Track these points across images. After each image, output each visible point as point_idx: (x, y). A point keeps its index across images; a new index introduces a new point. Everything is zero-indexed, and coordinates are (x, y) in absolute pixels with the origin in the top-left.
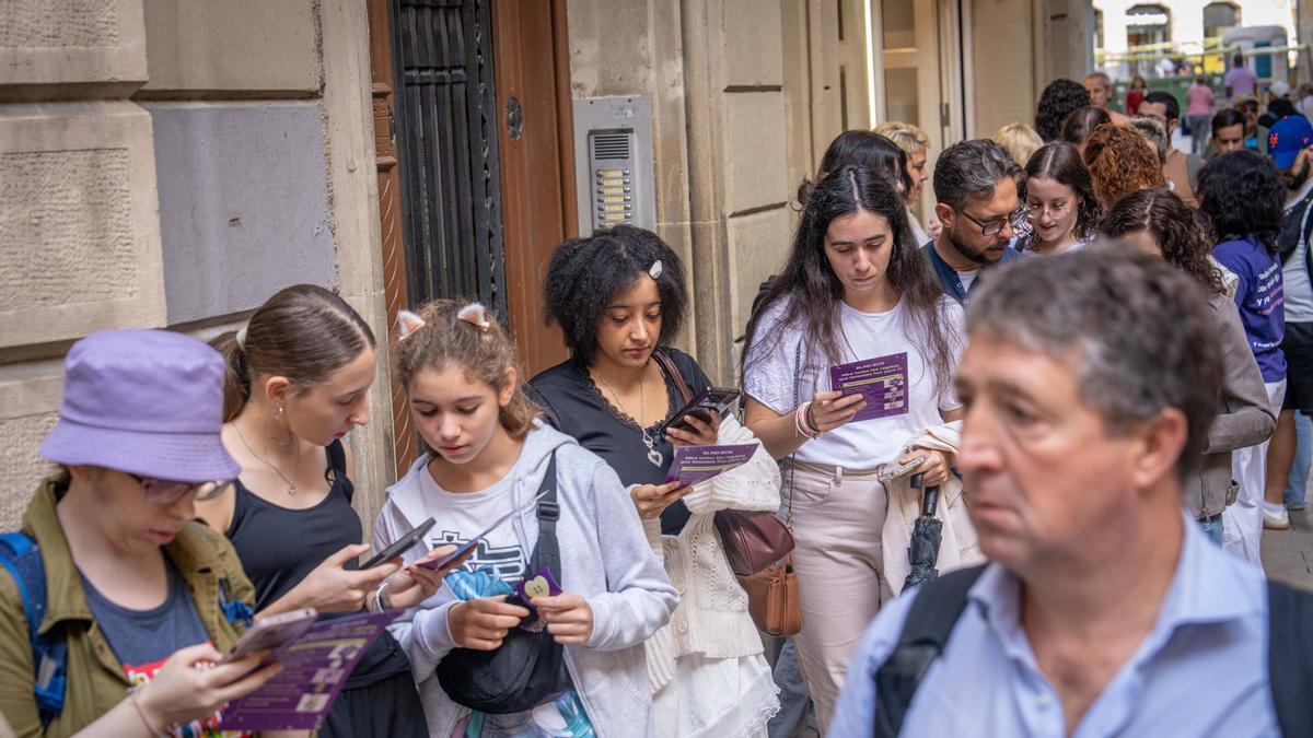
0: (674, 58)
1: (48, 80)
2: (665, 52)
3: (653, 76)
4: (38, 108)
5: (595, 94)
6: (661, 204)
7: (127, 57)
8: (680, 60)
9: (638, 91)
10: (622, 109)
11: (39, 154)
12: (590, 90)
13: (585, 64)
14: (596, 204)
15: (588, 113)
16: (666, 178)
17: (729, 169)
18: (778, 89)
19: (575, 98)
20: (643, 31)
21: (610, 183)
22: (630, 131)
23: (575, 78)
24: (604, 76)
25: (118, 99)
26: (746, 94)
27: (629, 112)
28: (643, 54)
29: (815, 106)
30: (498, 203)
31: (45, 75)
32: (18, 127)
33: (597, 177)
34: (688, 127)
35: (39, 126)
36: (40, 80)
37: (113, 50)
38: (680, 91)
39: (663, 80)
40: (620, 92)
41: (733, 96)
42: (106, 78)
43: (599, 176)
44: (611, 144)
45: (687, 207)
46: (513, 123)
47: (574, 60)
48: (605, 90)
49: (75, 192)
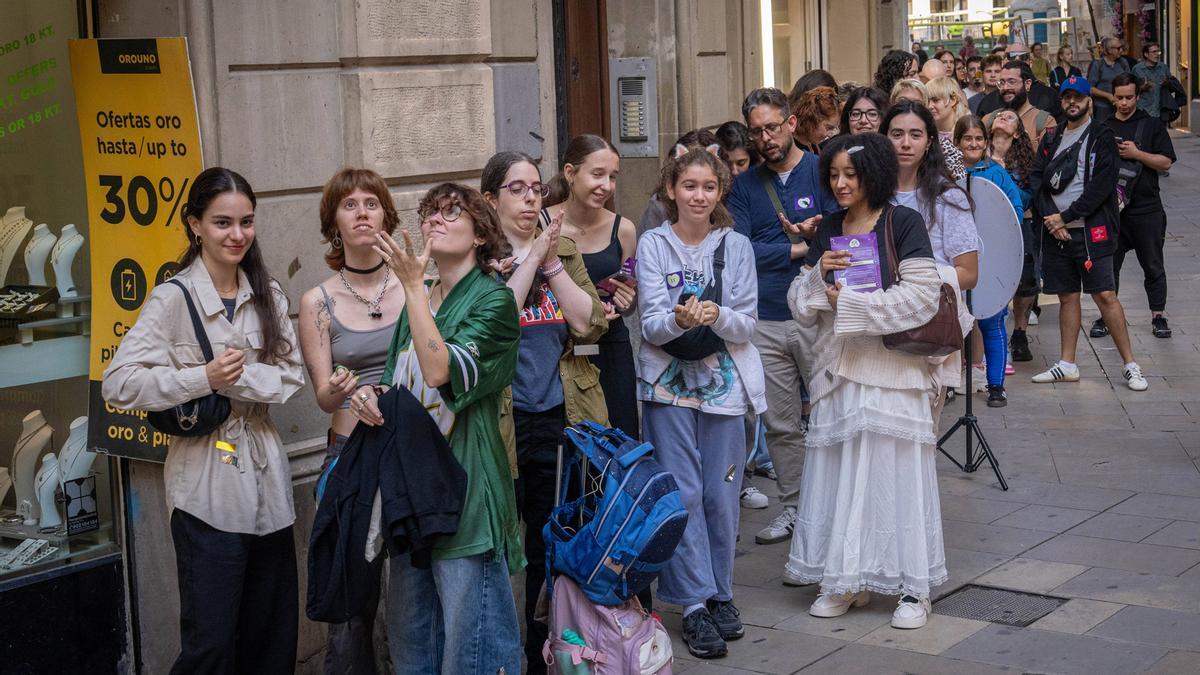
0: (670, 36)
1: (455, 54)
2: (665, 32)
3: (657, 47)
4: (449, 66)
5: (622, 56)
6: (661, 123)
7: (483, 44)
8: (673, 37)
9: (648, 55)
10: (638, 65)
11: (451, 86)
12: (619, 54)
13: (617, 38)
14: (622, 122)
15: (618, 67)
16: (664, 106)
17: (700, 102)
18: (723, 54)
19: (610, 58)
20: (652, 20)
21: (631, 109)
22: (644, 78)
23: (611, 46)
24: (628, 46)
25: (478, 62)
26: (708, 57)
27: (643, 67)
28: (652, 33)
29: (746, 65)
30: (566, 120)
31: (454, 51)
32: (443, 74)
33: (623, 106)
34: (678, 77)
35: (451, 74)
36: (451, 54)
37: (479, 39)
38: (673, 55)
39: (665, 48)
40: (637, 55)
41: (702, 58)
42: (476, 53)
43: (624, 105)
44: (632, 86)
45: (677, 124)
46: (575, 72)
47: (611, 35)
48: (628, 54)
49: (464, 104)
